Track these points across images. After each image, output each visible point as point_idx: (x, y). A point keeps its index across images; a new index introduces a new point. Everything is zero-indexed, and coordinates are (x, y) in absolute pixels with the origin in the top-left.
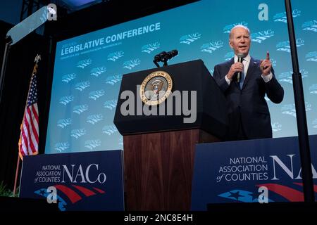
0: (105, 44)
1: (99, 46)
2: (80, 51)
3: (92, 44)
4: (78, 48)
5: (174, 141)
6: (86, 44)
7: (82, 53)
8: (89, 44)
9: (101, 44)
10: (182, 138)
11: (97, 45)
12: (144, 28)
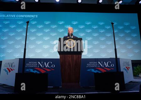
0: (16, 17)
1: (13, 17)
4: (3, 16)
5: (75, 57)
6: (8, 15)
7: (5, 18)
10: (77, 56)
12: (32, 15)
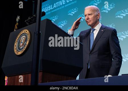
0: (66, 3)
1: (63, 5)
2: (51, 10)
3: (58, 4)
4: (50, 8)
6: (55, 4)
7: (52, 12)
8: (56, 4)
9: (64, 3)
11: (61, 4)
